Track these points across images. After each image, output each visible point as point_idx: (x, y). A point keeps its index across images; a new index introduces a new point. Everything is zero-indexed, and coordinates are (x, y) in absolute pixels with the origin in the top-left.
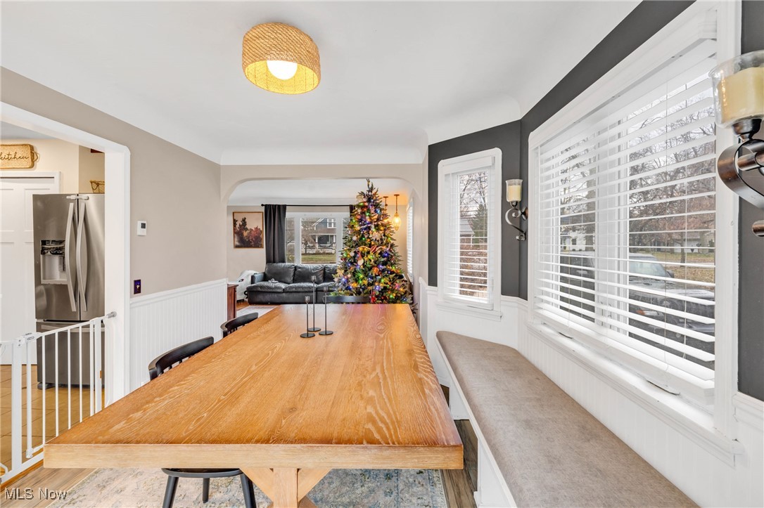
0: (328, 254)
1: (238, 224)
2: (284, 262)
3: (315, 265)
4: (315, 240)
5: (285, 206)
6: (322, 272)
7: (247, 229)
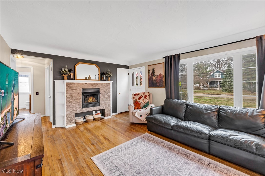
0: (214, 90)
1: (150, 72)
2: (178, 98)
3: (207, 105)
4: (208, 84)
5: (179, 55)
6: (216, 113)
7: (155, 75)
